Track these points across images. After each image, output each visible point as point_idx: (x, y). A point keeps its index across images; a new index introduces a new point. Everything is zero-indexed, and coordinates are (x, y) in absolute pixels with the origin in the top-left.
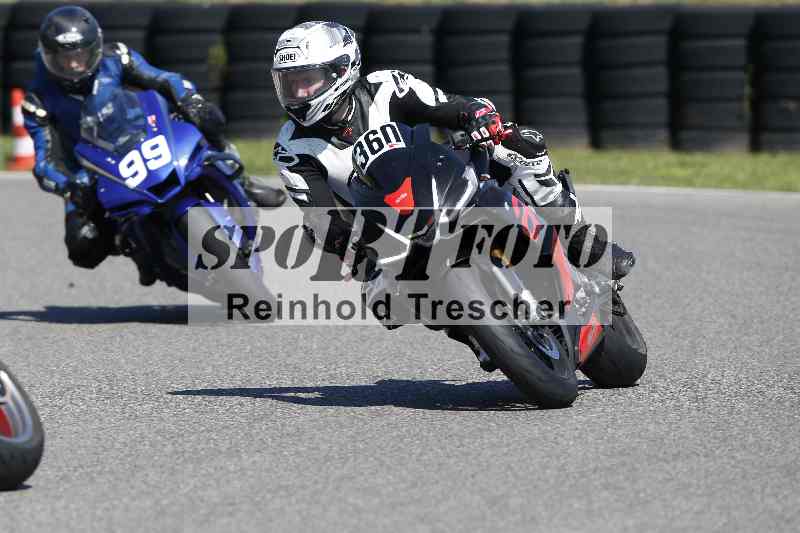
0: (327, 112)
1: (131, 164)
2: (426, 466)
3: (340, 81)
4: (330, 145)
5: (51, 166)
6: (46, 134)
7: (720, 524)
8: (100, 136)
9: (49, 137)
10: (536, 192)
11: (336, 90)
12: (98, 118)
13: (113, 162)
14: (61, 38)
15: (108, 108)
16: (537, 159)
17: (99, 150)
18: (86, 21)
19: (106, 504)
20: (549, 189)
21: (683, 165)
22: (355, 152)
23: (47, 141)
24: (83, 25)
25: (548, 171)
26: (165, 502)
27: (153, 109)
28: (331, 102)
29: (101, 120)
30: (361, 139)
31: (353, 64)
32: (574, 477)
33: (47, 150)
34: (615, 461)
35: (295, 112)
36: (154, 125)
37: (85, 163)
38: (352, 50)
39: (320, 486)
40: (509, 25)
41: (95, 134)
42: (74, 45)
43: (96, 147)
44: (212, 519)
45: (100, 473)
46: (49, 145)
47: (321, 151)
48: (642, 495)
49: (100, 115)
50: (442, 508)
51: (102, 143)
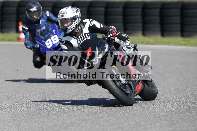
0: (72, 30)
1: (48, 42)
2: (120, 115)
3: (75, 22)
4: (73, 38)
5: (29, 42)
6: (28, 34)
7: (193, 129)
8: (41, 35)
9: (29, 35)
10: (126, 50)
11: (74, 24)
12: (41, 30)
13: (44, 42)
14: (31, 10)
15: (44, 27)
16: (126, 42)
17: (41, 39)
18: (38, 5)
19: (42, 124)
20: (130, 49)
21: (184, 41)
22: (78, 40)
23: (28, 36)
24: (37, 6)
25: (129, 45)
26: (56, 123)
27: (54, 28)
28: (73, 27)
29: (42, 30)
30: (79, 37)
31: (79, 17)
32: (157, 117)
33: (28, 38)
34: (167, 114)
35: (64, 30)
36: (54, 32)
37: (37, 42)
38: (78, 14)
39: (94, 119)
40: (141, 6)
41: (40, 34)
42: (34, 11)
43: (40, 38)
44: (68, 127)
45: (40, 116)
46: (29, 37)
47: (71, 40)
48: (174, 122)
49: (42, 29)
50: (124, 125)
51: (41, 37)
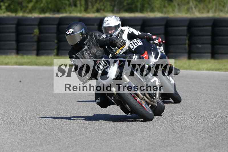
2: (96, 149)
30: (131, 42)
34: (150, 147)
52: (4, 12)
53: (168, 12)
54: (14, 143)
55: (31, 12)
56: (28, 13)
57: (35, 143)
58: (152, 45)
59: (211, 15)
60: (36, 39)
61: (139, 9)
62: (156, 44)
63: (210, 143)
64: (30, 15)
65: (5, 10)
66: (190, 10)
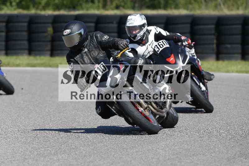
11: (143, 31)
52: (15, 9)
53: (194, 9)
54: (26, 152)
55: (44, 8)
56: (41, 10)
57: (49, 151)
58: (180, 47)
59: (240, 12)
60: (49, 38)
61: (162, 6)
62: (185, 46)
63: (240, 151)
64: (43, 13)
65: (15, 7)
66: (219, 7)
